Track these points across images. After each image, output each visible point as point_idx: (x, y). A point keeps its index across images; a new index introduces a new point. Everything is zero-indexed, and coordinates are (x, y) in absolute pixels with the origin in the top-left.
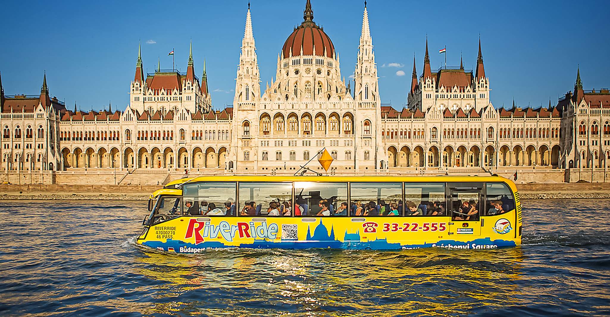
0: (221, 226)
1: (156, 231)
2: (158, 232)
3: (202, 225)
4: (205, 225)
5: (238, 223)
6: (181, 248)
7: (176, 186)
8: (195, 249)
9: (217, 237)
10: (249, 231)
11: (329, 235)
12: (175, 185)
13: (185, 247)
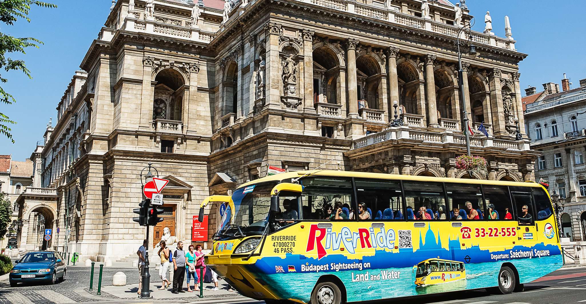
0: (343, 234)
1: (273, 242)
2: (276, 244)
3: (323, 232)
4: (327, 233)
5: (359, 229)
6: (302, 265)
7: (293, 180)
8: (318, 266)
9: (340, 249)
10: (369, 239)
11: (437, 242)
12: (291, 178)
13: (307, 264)
